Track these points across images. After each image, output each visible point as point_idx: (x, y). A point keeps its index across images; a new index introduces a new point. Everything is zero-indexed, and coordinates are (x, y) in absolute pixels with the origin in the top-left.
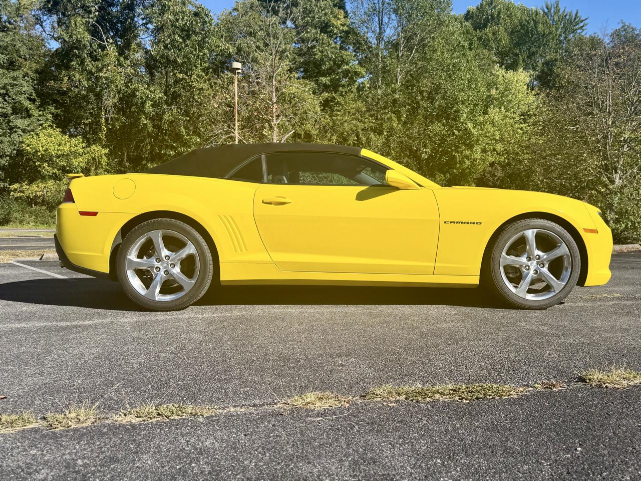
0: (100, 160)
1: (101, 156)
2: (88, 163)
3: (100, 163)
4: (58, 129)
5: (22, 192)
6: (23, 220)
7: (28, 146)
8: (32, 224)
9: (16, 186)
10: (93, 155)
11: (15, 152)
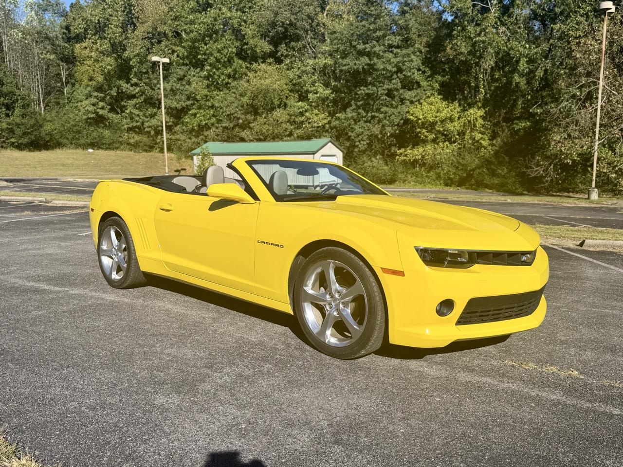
0: (475, 122)
1: (476, 119)
2: (464, 126)
3: (475, 126)
4: (439, 97)
5: (406, 156)
6: (406, 180)
7: (412, 115)
8: (412, 183)
9: (402, 150)
10: (469, 118)
11: (402, 121)
